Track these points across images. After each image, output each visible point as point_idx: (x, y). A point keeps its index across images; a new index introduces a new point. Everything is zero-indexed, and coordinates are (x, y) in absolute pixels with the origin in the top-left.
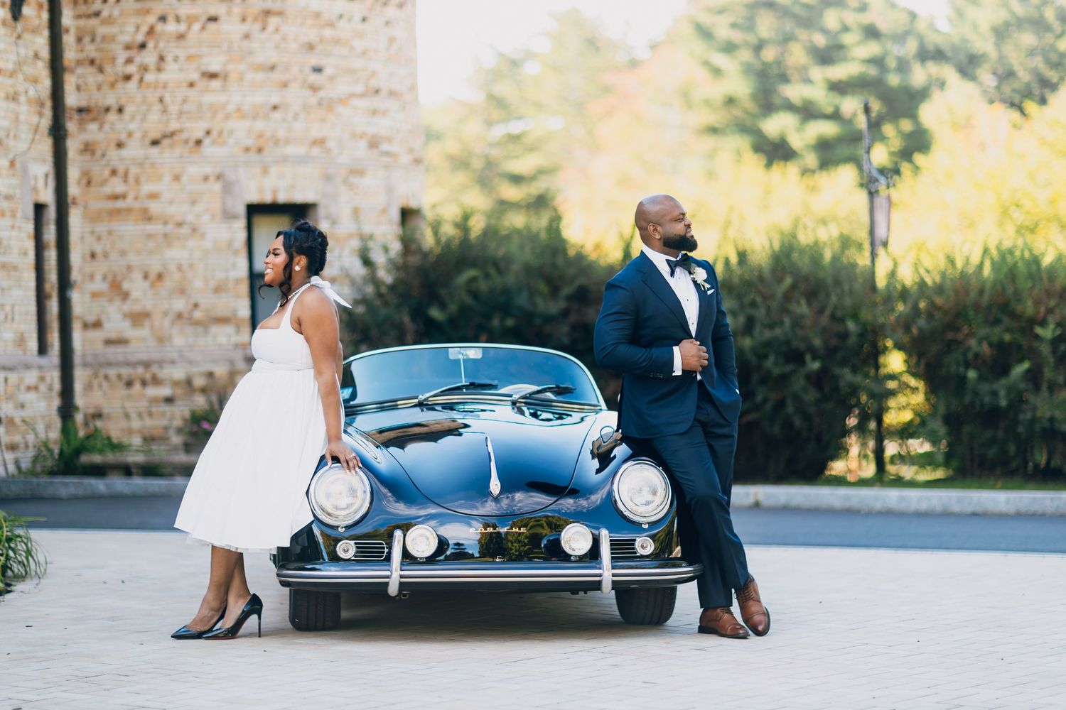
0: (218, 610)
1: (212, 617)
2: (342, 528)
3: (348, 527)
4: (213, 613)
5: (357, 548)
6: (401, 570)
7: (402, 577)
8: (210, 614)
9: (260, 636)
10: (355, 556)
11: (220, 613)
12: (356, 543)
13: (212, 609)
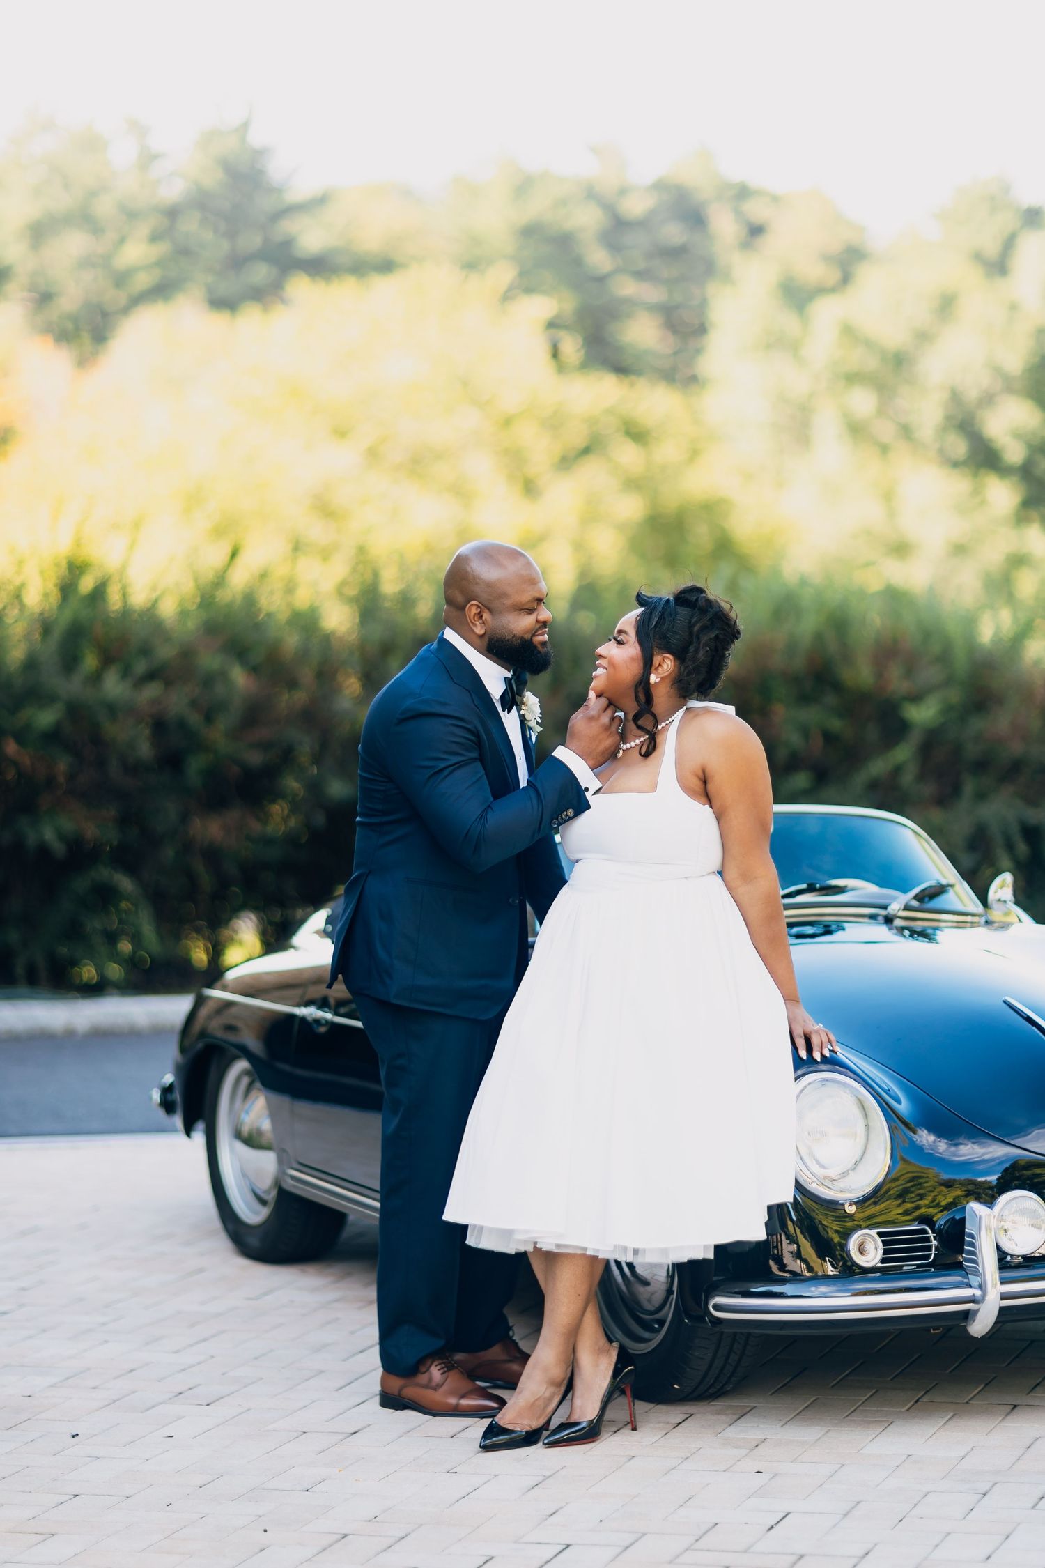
0: (558, 1385)
1: (550, 1399)
2: (851, 1205)
3: (861, 1202)
4: (552, 1389)
5: (885, 1243)
6: (1003, 1282)
7: (1004, 1297)
8: (547, 1394)
9: (634, 1429)
10: (883, 1261)
11: (563, 1389)
12: (880, 1235)
13: (553, 1383)
